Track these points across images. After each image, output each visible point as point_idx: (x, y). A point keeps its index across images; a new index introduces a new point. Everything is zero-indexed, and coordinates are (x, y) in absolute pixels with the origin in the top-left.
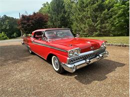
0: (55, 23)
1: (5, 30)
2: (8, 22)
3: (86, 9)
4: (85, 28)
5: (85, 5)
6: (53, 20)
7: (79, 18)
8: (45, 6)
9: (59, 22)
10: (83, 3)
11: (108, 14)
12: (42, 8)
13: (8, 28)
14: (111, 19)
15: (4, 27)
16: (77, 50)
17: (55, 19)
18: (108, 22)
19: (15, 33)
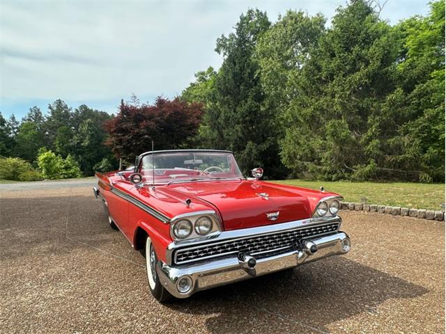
0: (225, 132)
1: (77, 151)
2: (90, 124)
3: (329, 88)
4: (324, 148)
5: (324, 74)
6: (221, 120)
7: (304, 116)
8: (203, 80)
9: (238, 127)
10: (319, 69)
11: (406, 104)
12: (193, 85)
13: (86, 143)
14: (420, 120)
15: (74, 141)
16: (207, 217)
17: (227, 119)
18: (406, 132)
19: (104, 161)
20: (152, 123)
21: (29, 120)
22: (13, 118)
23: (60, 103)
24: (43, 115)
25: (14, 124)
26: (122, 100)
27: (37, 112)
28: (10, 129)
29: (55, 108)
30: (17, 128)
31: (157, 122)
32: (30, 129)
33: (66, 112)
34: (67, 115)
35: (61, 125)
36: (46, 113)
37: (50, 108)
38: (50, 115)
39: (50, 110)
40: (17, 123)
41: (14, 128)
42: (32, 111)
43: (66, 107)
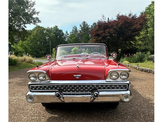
20: (112, 30)
21: (73, 32)
22: (67, 32)
23: (84, 23)
24: (78, 30)
25: (67, 35)
26: (108, 18)
27: (76, 28)
28: (66, 37)
29: (82, 26)
30: (68, 37)
31: (115, 29)
32: (73, 37)
33: (87, 27)
34: (88, 28)
35: (85, 34)
36: (79, 29)
37: (80, 26)
38: (81, 30)
39: (80, 27)
40: (68, 34)
41: (67, 37)
42: (74, 28)
43: (87, 25)
